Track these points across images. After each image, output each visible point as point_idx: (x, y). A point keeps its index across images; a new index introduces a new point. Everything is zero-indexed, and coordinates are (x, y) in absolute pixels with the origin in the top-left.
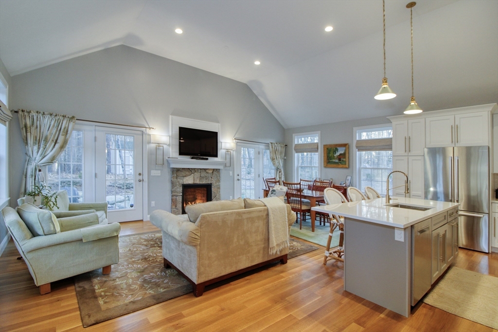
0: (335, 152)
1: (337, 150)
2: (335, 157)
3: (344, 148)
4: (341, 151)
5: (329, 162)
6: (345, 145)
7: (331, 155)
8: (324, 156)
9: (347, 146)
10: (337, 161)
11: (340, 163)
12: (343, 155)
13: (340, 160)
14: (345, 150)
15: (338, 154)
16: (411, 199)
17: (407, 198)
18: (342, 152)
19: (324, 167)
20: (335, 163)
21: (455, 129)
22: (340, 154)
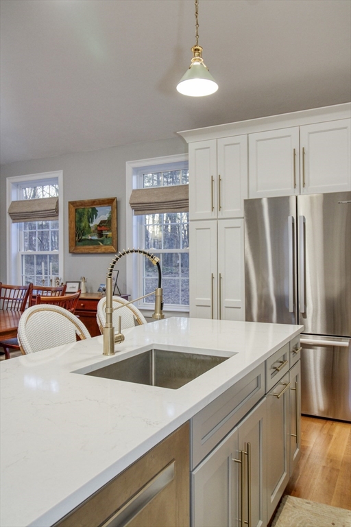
0: (91, 218)
1: (94, 212)
2: (92, 229)
3: (108, 209)
4: (103, 214)
5: (80, 241)
6: (110, 202)
7: (83, 224)
8: (70, 228)
9: (114, 203)
10: (95, 238)
11: (102, 242)
12: (106, 224)
13: (100, 235)
14: (111, 213)
15: (96, 222)
16: (222, 321)
17: (215, 321)
18: (105, 217)
19: (70, 252)
20: (92, 242)
21: (300, 157)
22: (102, 222)
